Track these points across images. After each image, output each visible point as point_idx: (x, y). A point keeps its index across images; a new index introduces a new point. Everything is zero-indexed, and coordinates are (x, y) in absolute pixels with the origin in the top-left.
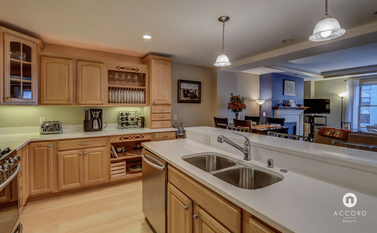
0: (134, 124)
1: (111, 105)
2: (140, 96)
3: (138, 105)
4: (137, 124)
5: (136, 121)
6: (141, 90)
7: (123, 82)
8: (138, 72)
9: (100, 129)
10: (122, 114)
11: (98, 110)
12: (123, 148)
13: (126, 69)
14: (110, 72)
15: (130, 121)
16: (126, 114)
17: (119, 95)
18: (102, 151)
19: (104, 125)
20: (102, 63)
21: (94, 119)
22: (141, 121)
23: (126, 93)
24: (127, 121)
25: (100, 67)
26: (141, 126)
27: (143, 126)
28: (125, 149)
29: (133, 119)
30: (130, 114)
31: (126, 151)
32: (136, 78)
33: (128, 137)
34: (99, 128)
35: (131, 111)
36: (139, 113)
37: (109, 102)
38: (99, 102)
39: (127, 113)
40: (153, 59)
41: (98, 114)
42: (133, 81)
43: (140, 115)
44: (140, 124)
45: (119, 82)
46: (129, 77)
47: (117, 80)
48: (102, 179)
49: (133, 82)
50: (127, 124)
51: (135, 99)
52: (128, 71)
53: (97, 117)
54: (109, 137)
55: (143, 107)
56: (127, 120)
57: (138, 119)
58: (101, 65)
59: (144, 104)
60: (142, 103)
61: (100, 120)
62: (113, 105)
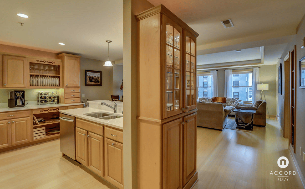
0: (51, 101)
1: (32, 87)
2: (56, 81)
3: (55, 87)
4: (53, 101)
5: (52, 99)
6: (56, 77)
7: (41, 71)
8: (54, 64)
9: (23, 105)
10: (41, 94)
11: (21, 92)
12: (42, 119)
13: (45, 62)
14: (31, 64)
15: (48, 99)
16: (45, 94)
17: (39, 80)
18: (26, 120)
19: (26, 102)
20: (25, 57)
21: (18, 98)
22: (57, 99)
23: (44, 79)
25: (23, 61)
26: (57, 102)
27: (58, 102)
28: (43, 119)
29: (51, 98)
30: (48, 94)
31: (44, 121)
32: (52, 68)
33: (47, 109)
34: (22, 105)
35: (48, 92)
36: (55, 93)
37: (30, 86)
38: (23, 86)
39: (45, 93)
40: (66, 56)
41: (21, 94)
42: (50, 70)
43: (56, 95)
44: (56, 101)
45: (38, 71)
46: (47, 68)
47: (37, 69)
48: (27, 140)
50: (46, 101)
51: (52, 83)
52: (46, 63)
53: (21, 97)
54: (32, 110)
55: (58, 89)
56: (45, 98)
57: (54, 97)
58: (24, 59)
59: (59, 87)
60: (58, 86)
61: (23, 99)
62: (34, 87)
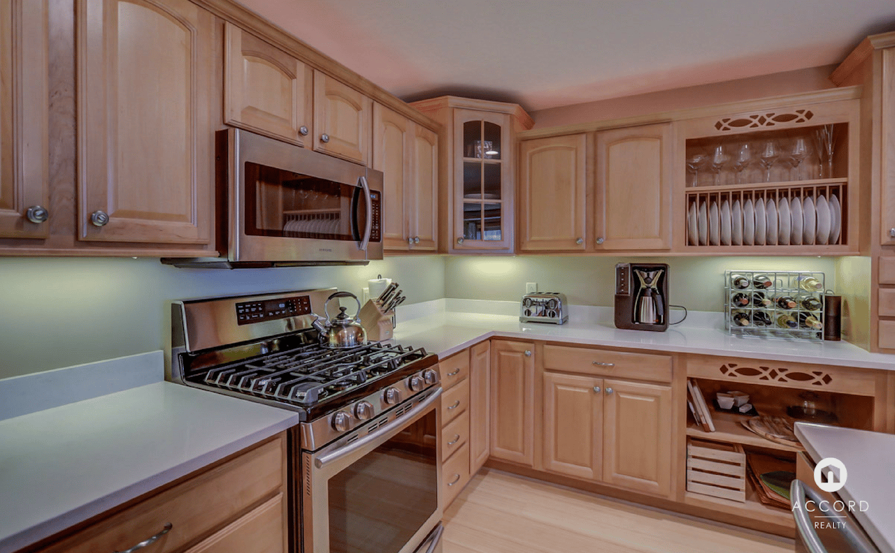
0: (788, 323)
1: (696, 251)
2: (827, 214)
3: (810, 251)
4: (803, 320)
5: (799, 310)
6: (822, 191)
8: (808, 123)
9: (661, 323)
10: (737, 282)
11: (655, 268)
12: (743, 400)
13: (755, 121)
14: (695, 146)
15: (770, 309)
16: (756, 283)
17: (728, 217)
18: (657, 398)
19: (674, 314)
20: (668, 122)
21: (644, 293)
22: (823, 312)
24: (762, 309)
25: (660, 138)
26: (823, 332)
27: (834, 329)
28: (749, 402)
29: (786, 304)
30: (769, 284)
31: (753, 413)
32: (801, 147)
33: (756, 367)
34: (658, 323)
35: (776, 275)
36: (814, 283)
37: (691, 243)
38: (659, 244)
39: (760, 278)
41: (656, 279)
42: (789, 163)
43: (821, 291)
44: (818, 325)
46: (770, 152)
47: (721, 167)
48: (656, 484)
49: (786, 167)
50: (760, 318)
51: (794, 228)
52: (763, 128)
53: (653, 290)
54: (684, 356)
55: (836, 257)
56: (759, 303)
57: (806, 304)
58: (664, 129)
59: (840, 246)
60: (830, 242)
61: (659, 297)
62: (707, 250)
